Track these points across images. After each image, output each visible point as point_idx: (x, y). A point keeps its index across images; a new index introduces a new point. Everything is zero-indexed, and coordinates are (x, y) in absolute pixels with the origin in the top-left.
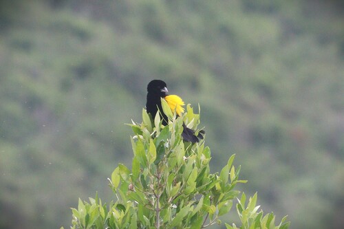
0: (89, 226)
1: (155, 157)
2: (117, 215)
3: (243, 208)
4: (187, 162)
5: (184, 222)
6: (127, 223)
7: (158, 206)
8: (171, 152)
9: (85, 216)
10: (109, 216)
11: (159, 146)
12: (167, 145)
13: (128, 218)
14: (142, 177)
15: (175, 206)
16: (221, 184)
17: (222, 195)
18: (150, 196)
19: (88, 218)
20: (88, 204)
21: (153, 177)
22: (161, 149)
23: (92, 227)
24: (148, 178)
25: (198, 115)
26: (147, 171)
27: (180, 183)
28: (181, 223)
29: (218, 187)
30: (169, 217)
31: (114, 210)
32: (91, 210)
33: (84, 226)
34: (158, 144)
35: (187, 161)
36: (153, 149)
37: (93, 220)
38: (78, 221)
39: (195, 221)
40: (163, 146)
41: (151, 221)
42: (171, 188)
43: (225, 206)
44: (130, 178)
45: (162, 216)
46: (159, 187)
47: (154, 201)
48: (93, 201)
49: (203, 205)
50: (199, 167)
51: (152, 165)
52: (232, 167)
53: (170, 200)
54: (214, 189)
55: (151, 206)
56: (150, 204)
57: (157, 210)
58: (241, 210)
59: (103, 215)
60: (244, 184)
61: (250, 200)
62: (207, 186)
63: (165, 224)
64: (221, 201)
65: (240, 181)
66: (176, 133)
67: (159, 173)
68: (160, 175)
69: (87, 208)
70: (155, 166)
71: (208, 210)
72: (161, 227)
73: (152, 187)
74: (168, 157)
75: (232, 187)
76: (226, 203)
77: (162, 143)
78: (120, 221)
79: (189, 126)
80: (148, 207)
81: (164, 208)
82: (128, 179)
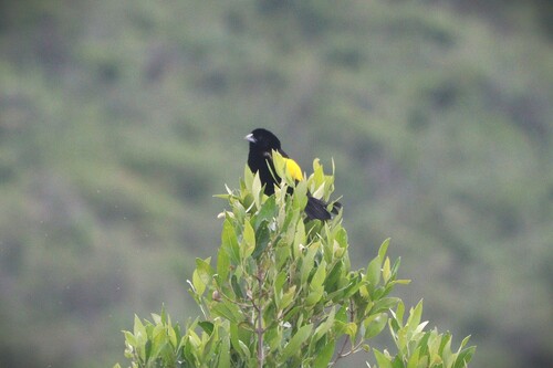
0: (152, 359)
1: (253, 247)
2: (196, 340)
3: (400, 325)
4: (305, 254)
5: (304, 349)
6: (212, 353)
7: (260, 325)
8: (279, 238)
9: (144, 343)
10: (183, 342)
11: (260, 229)
12: (272, 227)
13: (214, 344)
14: (234, 278)
15: (288, 325)
16: (368, 288)
17: (371, 304)
18: (248, 308)
19: (149, 346)
20: (150, 324)
21: (250, 278)
22: (262, 234)
23: (158, 360)
24: (243, 281)
25: (332, 178)
26: (240, 270)
27: (295, 287)
28: (300, 352)
29: (363, 291)
30: (279, 342)
31: (192, 332)
32: (156, 333)
33: (144, 358)
34: (258, 225)
35: (305, 252)
36: (249, 235)
37: (158, 349)
38: (134, 352)
39: (322, 348)
40: (267, 229)
41: (251, 349)
42: (282, 295)
43: (376, 322)
44: (214, 281)
45: (267, 340)
46: (261, 294)
47: (254, 317)
48: (157, 318)
49: (336, 323)
50: (329, 261)
51: (248, 260)
52: (385, 259)
53: (280, 314)
54: (357, 296)
55: (250, 325)
56: (247, 321)
57: (260, 332)
58: (396, 328)
59: (175, 341)
60: (404, 285)
61: (412, 311)
62: (346, 291)
63: (274, 353)
64: (369, 314)
65: (400, 281)
66: (286, 208)
67: (260, 272)
68: (263, 275)
69: (149, 331)
70: (254, 261)
71: (345, 330)
72: (267, 358)
73: (250, 294)
74: (275, 245)
75: (387, 291)
76: (378, 318)
77: (264, 223)
78: (201, 350)
79: (317, 195)
80: (244, 327)
81: (270, 328)
82: (210, 283)
